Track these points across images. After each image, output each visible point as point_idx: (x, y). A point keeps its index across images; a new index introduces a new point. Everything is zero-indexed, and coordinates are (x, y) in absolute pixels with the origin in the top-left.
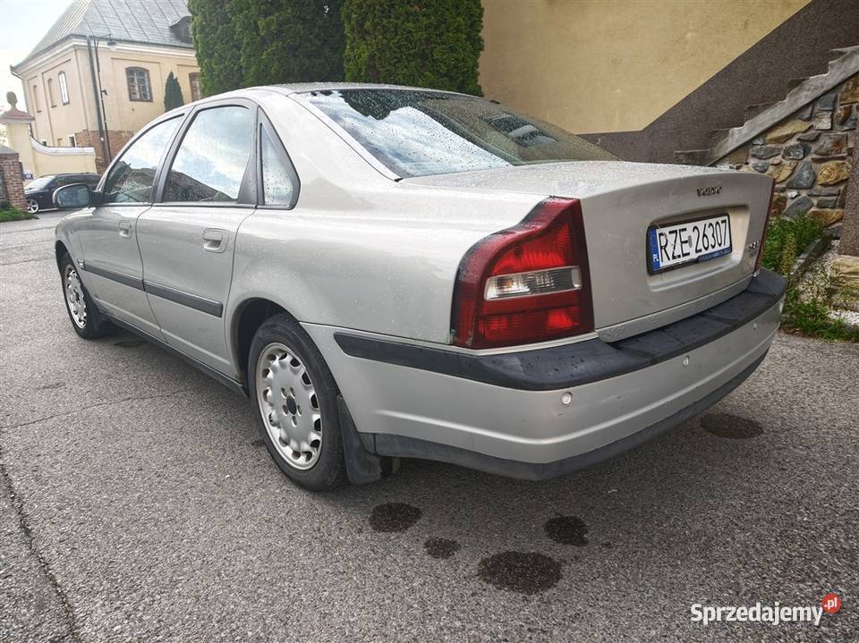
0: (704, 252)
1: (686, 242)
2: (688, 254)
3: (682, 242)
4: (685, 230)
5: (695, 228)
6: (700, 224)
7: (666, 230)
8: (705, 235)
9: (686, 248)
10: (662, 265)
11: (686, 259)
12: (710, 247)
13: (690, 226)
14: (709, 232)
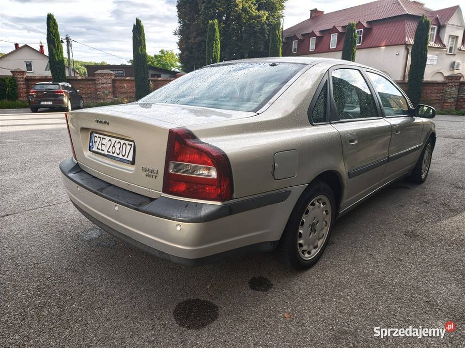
0: (111, 154)
1: (104, 145)
2: (103, 151)
3: (102, 144)
4: (105, 139)
5: (110, 140)
6: (113, 140)
7: (98, 135)
8: (114, 146)
9: (103, 147)
10: (93, 149)
11: (102, 152)
12: (115, 153)
13: (108, 138)
14: (117, 146)
